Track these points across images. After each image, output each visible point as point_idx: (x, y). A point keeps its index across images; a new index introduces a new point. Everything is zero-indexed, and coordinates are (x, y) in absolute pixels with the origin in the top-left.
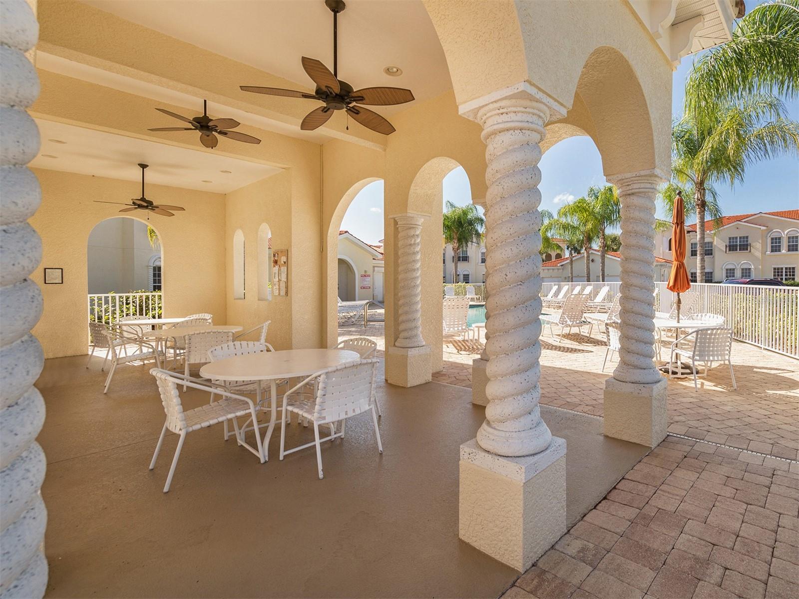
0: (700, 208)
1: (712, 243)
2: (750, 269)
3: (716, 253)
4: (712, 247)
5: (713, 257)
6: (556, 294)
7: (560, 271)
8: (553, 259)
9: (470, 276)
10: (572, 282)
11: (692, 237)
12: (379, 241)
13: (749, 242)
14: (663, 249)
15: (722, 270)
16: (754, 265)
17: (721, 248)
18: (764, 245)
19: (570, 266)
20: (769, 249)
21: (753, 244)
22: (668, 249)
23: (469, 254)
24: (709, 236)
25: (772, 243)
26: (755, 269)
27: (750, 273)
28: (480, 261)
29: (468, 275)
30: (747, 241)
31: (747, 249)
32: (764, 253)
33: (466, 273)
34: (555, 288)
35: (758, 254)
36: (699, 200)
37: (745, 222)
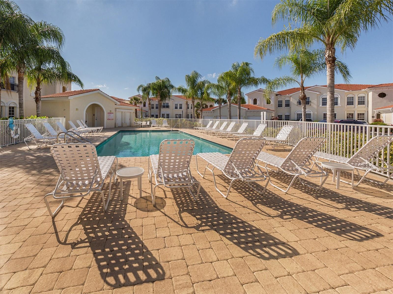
0: (330, 64)
1: (289, 100)
2: (310, 114)
3: (292, 106)
4: (289, 102)
5: (290, 107)
6: (212, 126)
7: (212, 113)
8: (209, 107)
9: (170, 115)
10: (220, 119)
11: (278, 98)
12: (129, 98)
13: (310, 100)
14: (264, 103)
15: (295, 114)
16: (313, 112)
17: (295, 103)
18: (318, 101)
19: (219, 110)
20: (321, 104)
21: (312, 101)
22: (266, 103)
23: (169, 105)
24: (287, 97)
25: (323, 101)
26: (313, 114)
27: (310, 116)
28: (174, 108)
29: (169, 114)
30: (309, 100)
31: (309, 104)
32: (318, 106)
33: (168, 113)
34: (211, 122)
35: (315, 107)
36: (330, 57)
37: (308, 90)
